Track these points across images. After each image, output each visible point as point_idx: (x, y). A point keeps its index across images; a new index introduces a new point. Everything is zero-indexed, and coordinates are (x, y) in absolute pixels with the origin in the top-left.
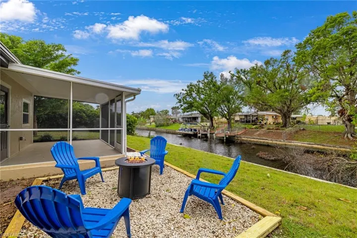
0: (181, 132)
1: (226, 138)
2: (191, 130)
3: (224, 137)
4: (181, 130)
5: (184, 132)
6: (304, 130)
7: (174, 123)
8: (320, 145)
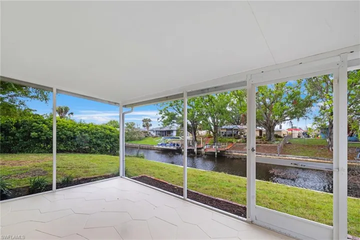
0: (161, 147)
1: (218, 153)
2: (174, 145)
3: (215, 153)
4: (161, 145)
5: (164, 147)
6: (289, 143)
7: (146, 137)
8: (315, 159)
